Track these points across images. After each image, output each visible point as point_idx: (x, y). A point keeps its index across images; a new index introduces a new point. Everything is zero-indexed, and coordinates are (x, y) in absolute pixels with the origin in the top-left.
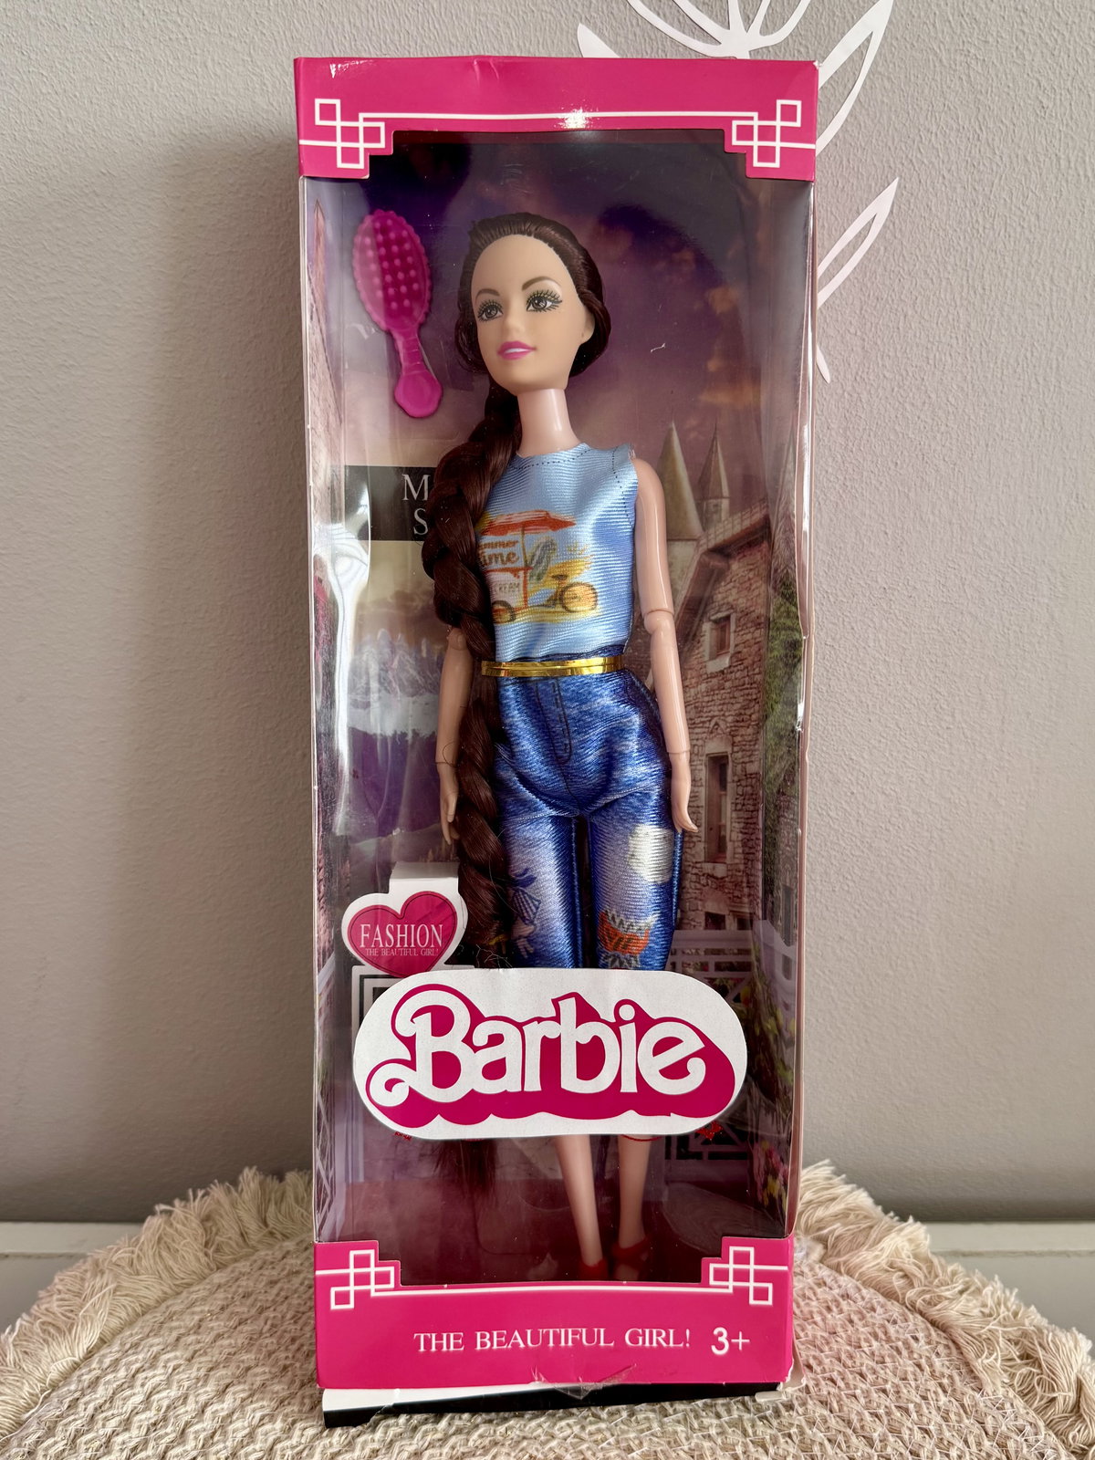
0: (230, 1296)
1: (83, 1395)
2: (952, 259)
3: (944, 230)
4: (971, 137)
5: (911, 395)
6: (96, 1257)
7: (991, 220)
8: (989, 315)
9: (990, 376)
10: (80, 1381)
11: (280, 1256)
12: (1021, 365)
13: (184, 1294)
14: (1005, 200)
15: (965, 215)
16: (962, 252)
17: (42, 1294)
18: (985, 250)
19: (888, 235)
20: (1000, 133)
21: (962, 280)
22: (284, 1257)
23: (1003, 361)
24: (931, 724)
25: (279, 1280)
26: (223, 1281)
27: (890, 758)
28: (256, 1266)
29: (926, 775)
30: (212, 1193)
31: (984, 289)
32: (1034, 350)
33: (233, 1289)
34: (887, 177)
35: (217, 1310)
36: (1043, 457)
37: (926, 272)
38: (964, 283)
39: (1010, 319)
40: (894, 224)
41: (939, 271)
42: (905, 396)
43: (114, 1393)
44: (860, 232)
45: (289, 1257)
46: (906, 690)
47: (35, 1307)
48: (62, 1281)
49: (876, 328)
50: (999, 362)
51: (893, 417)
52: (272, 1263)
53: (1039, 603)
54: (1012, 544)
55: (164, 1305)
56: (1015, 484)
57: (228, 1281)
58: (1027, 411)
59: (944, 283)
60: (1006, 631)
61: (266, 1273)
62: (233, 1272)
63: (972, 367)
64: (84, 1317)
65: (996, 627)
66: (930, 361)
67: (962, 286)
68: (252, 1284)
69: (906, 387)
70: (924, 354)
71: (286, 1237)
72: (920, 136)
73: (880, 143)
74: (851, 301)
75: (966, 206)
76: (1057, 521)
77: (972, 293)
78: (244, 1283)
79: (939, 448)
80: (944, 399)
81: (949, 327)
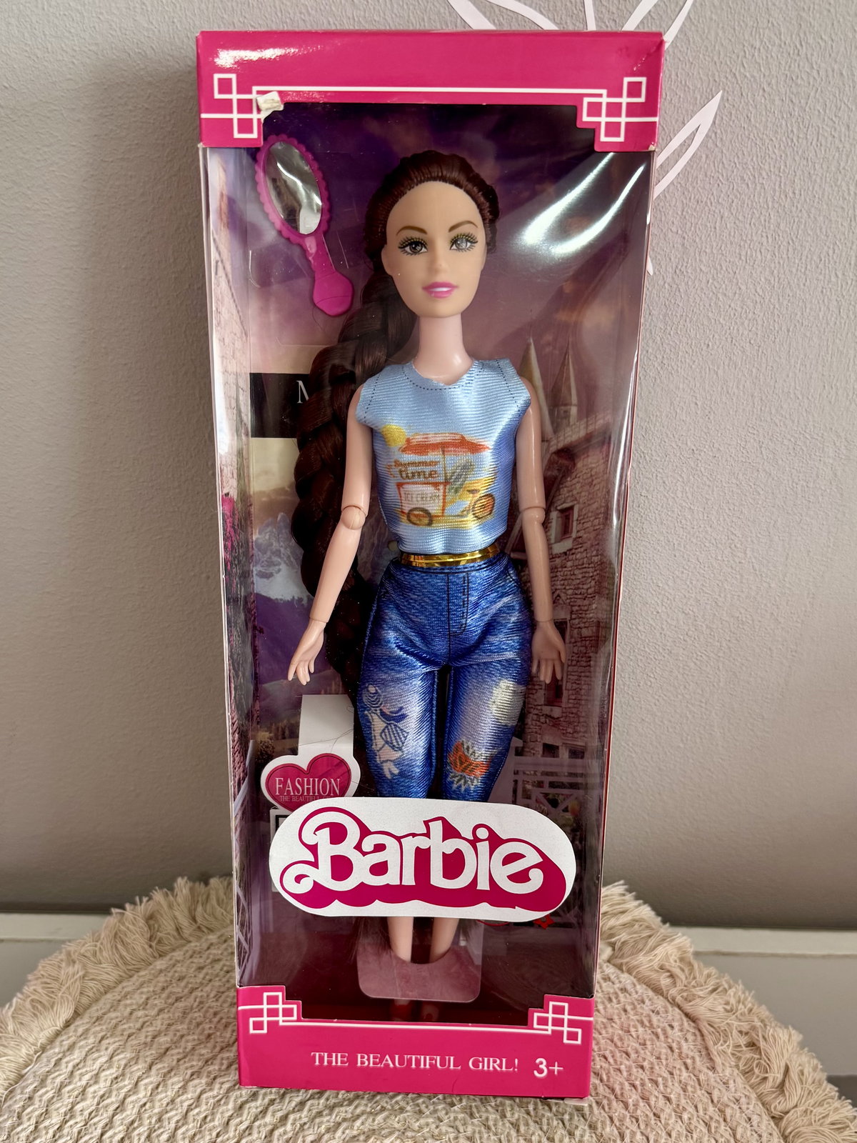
0: (168, 979)
1: (64, 1056)
2: (767, 167)
3: (761, 139)
4: (792, 52)
5: (724, 286)
6: (69, 948)
7: (805, 130)
8: (798, 216)
9: (794, 270)
10: (61, 1045)
11: (205, 948)
12: (823, 262)
13: (135, 977)
14: (819, 111)
15: (781, 126)
16: (776, 160)
17: (30, 977)
18: (797, 158)
19: (710, 144)
20: (818, 48)
21: (775, 184)
22: (208, 948)
23: (807, 257)
24: (726, 559)
25: (205, 966)
26: (163, 967)
27: (690, 586)
28: (188, 955)
29: (720, 599)
30: (154, 897)
31: (794, 193)
32: (836, 248)
33: (170, 974)
34: (711, 90)
35: (159, 991)
36: (838, 341)
37: (742, 178)
38: (777, 188)
39: (815, 218)
40: (716, 133)
41: (754, 177)
42: (718, 287)
43: (86, 1055)
44: (685, 141)
45: (212, 947)
46: (707, 532)
47: (26, 988)
48: (44, 967)
49: (695, 228)
50: (804, 258)
51: (707, 305)
52: (200, 952)
53: (825, 463)
54: (805, 415)
55: (120, 986)
56: (811, 363)
57: (167, 968)
58: (826, 301)
59: (758, 188)
60: (794, 485)
61: (195, 960)
62: (171, 959)
63: (779, 263)
64: (62, 997)
65: (786, 482)
66: (743, 258)
67: (774, 190)
68: (184, 970)
69: (719, 280)
70: (737, 251)
71: (211, 930)
72: (745, 52)
73: (707, 58)
74: (674, 203)
75: (783, 117)
76: (845, 395)
77: (783, 197)
78: (179, 969)
79: (746, 333)
80: (753, 291)
81: (761, 227)
